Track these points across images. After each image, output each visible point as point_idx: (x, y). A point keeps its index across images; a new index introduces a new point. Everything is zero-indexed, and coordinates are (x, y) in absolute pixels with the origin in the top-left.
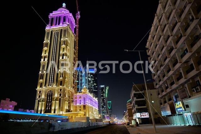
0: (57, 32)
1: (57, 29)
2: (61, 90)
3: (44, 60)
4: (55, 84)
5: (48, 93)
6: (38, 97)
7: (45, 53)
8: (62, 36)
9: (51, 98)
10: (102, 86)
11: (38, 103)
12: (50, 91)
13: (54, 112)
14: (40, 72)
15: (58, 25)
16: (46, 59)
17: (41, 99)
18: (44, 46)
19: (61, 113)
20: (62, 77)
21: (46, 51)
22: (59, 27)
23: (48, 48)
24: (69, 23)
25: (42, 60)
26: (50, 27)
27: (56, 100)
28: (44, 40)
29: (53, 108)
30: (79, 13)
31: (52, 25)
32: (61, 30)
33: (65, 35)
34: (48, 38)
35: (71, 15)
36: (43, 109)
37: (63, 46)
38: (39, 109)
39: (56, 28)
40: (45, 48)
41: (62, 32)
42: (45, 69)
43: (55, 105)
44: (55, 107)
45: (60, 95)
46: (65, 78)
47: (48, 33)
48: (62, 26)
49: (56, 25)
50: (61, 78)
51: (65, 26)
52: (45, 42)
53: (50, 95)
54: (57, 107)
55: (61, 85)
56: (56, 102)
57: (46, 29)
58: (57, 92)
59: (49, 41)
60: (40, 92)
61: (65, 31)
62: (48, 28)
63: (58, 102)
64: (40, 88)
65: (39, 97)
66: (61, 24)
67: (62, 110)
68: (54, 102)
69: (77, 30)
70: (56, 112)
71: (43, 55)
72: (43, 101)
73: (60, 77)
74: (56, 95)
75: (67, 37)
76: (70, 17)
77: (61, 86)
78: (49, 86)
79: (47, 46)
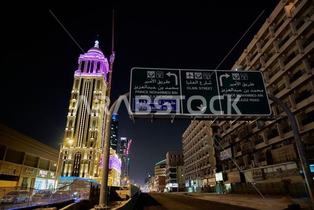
0: (89, 81)
1: (89, 78)
2: (91, 152)
3: (72, 115)
4: (84, 145)
5: (76, 155)
6: (63, 158)
7: (73, 106)
8: (96, 88)
9: (80, 160)
10: (123, 139)
11: (64, 166)
12: (78, 152)
13: (83, 176)
14: (67, 129)
15: (91, 72)
16: (74, 114)
17: (67, 161)
18: (72, 96)
19: (91, 177)
20: (93, 137)
21: (74, 103)
22: (92, 75)
23: (77, 99)
24: (104, 73)
25: (69, 114)
26: (81, 74)
27: (86, 162)
28: (72, 89)
29: (81, 172)
30: (114, 55)
31: (82, 71)
32: (94, 80)
33: (98, 87)
34: (77, 87)
35: (106, 60)
36: (70, 171)
37: (96, 101)
38: (65, 171)
39: (88, 76)
40: (74, 100)
41: (95, 83)
42: (73, 125)
43: (84, 169)
44: (84, 171)
45: (90, 158)
46: (96, 139)
47: (78, 81)
48: (95, 75)
49: (88, 72)
50: (92, 139)
51: (99, 76)
52: (73, 91)
53: (78, 157)
54: (86, 171)
55: (91, 146)
56: (85, 165)
57: (75, 75)
58: (87, 154)
59: (78, 92)
60: (66, 152)
61: (99, 82)
62: (79, 74)
63: (87, 165)
64: (67, 148)
65: (65, 158)
66: (94, 72)
67: (91, 174)
68: (83, 165)
69: (110, 77)
70: (85, 176)
71: (71, 107)
72: (69, 163)
73: (91, 137)
74: (85, 158)
75: (101, 90)
76: (105, 62)
77: (91, 148)
78: (77, 146)
79: (76, 98)
